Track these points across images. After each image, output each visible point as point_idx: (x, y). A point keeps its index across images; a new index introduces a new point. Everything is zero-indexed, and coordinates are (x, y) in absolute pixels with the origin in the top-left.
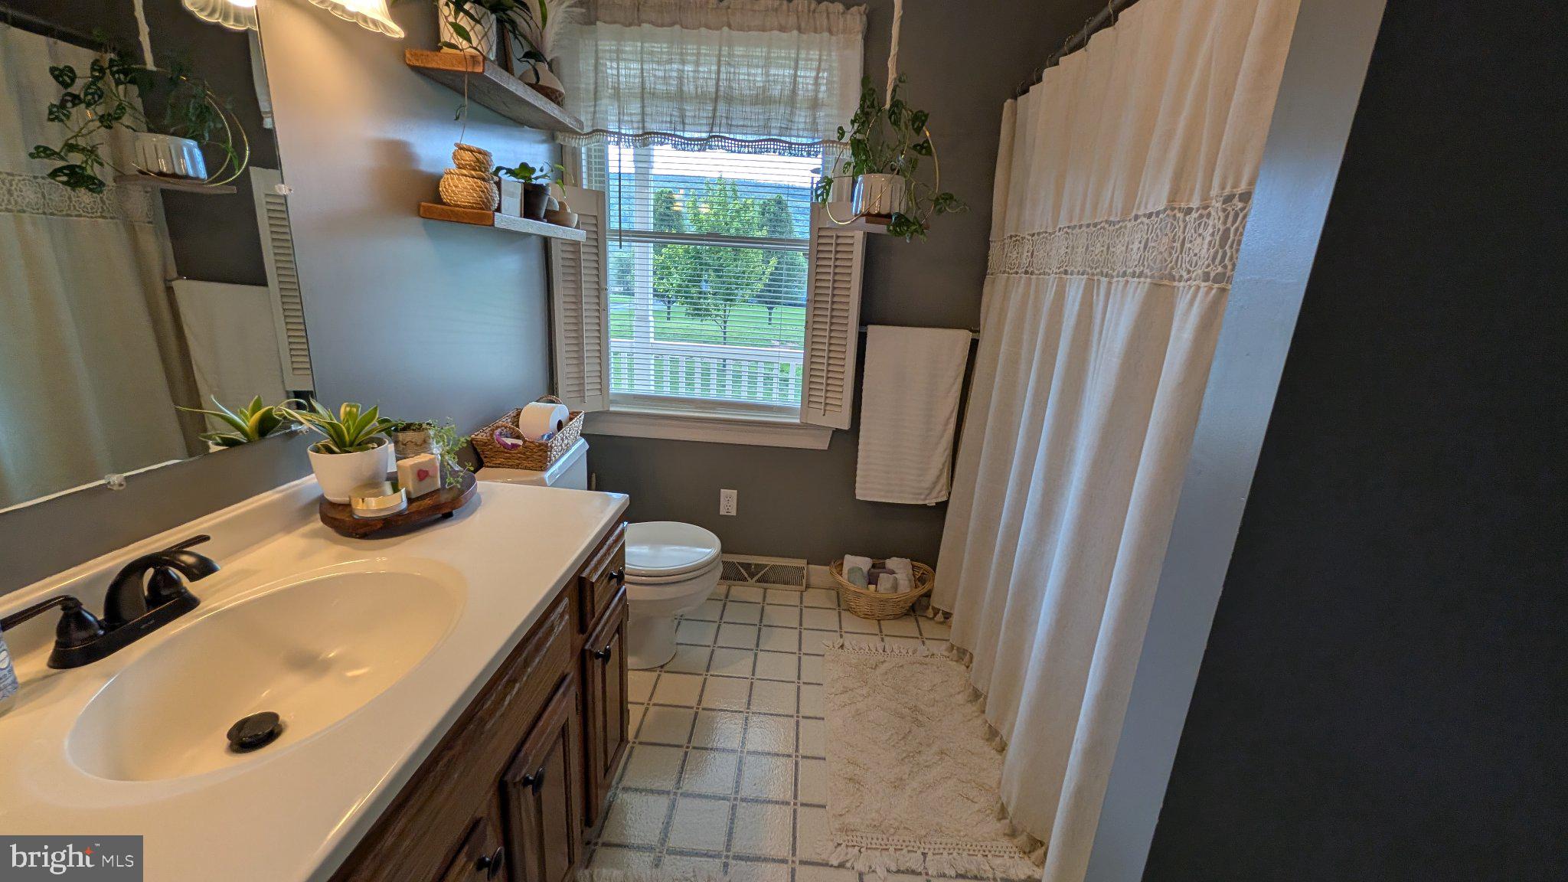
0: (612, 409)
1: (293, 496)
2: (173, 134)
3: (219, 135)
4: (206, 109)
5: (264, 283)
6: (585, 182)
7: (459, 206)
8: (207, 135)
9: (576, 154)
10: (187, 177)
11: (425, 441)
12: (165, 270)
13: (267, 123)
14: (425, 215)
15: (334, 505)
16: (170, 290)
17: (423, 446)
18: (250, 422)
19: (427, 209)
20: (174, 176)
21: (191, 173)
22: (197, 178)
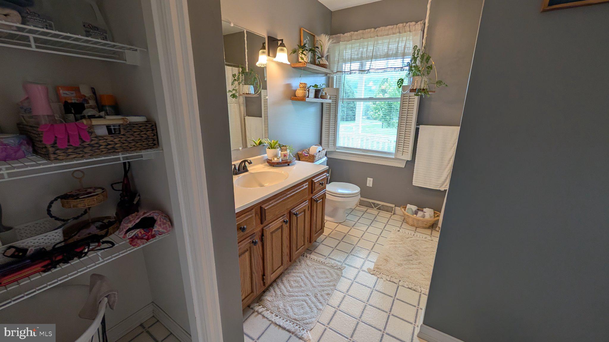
0: (337, 150)
1: (263, 157)
2: (249, 85)
3: (257, 84)
4: (255, 78)
5: (261, 117)
6: (335, 86)
7: (299, 97)
8: (255, 84)
9: (333, 78)
10: (250, 94)
11: (286, 149)
12: (244, 115)
13: (265, 80)
14: (292, 99)
15: (269, 160)
16: (244, 119)
17: (286, 150)
18: (258, 142)
19: (292, 98)
20: (249, 94)
21: (251, 93)
22: (252, 94)
